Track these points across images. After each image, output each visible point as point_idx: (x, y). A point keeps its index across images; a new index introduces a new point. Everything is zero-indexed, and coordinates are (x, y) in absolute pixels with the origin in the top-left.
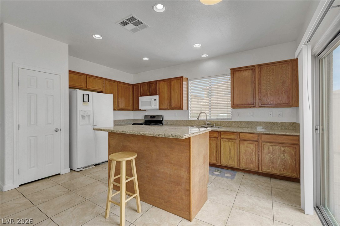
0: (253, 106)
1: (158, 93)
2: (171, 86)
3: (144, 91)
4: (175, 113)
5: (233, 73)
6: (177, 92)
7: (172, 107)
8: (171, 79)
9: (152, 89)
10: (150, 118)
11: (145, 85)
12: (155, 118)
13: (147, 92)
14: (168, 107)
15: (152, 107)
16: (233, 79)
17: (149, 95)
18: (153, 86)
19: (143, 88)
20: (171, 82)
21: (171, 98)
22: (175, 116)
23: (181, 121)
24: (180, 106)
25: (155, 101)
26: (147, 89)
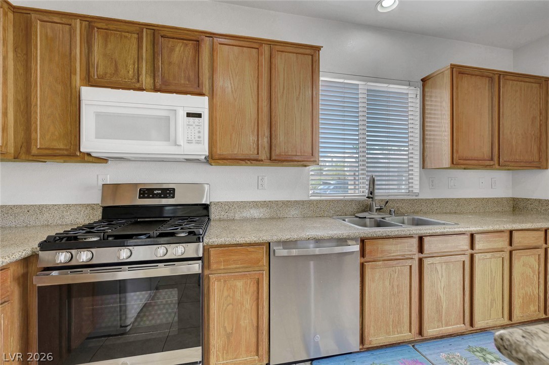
0: (488, 163)
1: (207, 90)
2: (273, 71)
3: (114, 62)
4: (260, 178)
5: (457, 78)
6: (298, 99)
7: (277, 151)
8: (272, 43)
9: (170, 63)
10: (140, 198)
11: (126, 37)
12: (173, 197)
13: (136, 71)
14: (258, 154)
15: (176, 144)
16: (457, 94)
17: (153, 88)
18: (177, 49)
19: (109, 46)
20: (273, 52)
21: (273, 119)
22: (260, 187)
23: (283, 202)
24: (311, 152)
25: (191, 119)
26: (136, 56)
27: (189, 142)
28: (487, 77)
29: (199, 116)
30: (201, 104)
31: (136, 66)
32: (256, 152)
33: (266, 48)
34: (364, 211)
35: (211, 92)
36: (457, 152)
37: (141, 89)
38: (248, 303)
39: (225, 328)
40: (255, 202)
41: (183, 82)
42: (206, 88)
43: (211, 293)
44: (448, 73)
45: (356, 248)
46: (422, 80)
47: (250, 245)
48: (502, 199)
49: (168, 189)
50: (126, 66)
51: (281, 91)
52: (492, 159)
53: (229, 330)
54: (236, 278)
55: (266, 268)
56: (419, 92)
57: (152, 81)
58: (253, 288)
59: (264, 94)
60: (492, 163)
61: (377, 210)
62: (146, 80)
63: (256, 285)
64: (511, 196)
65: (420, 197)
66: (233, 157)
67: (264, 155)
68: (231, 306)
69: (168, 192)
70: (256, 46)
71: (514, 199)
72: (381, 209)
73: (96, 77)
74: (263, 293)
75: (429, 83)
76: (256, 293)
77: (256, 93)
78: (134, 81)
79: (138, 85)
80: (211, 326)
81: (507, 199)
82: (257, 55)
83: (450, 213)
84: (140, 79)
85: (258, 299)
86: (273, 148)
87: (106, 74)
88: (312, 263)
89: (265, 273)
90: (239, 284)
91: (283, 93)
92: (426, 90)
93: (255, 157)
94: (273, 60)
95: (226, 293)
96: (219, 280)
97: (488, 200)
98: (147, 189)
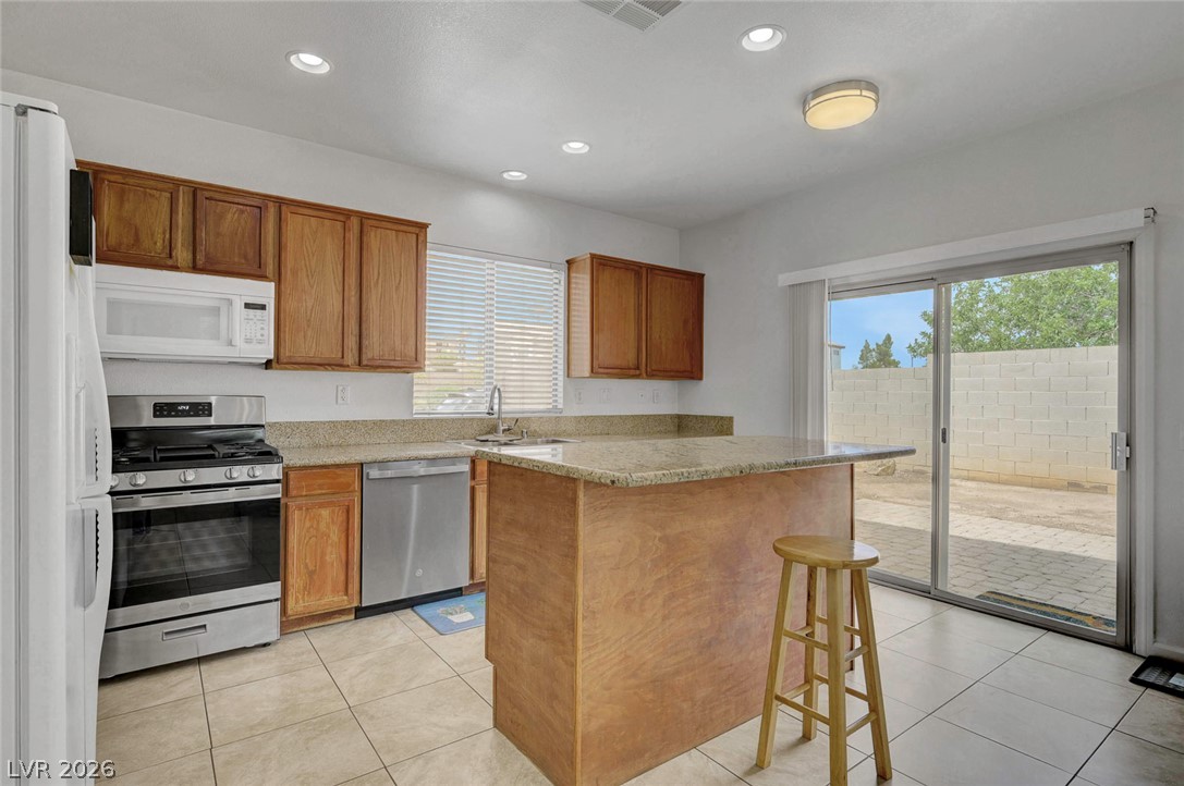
0: (632, 372)
1: (271, 272)
2: (364, 253)
3: (133, 230)
4: (340, 388)
5: (598, 270)
6: (397, 288)
7: (367, 355)
8: (364, 217)
9: (218, 234)
10: (155, 416)
11: (152, 196)
12: (210, 415)
13: (167, 242)
14: (343, 357)
15: (230, 343)
16: (598, 289)
17: (191, 265)
18: (229, 216)
19: (128, 206)
20: (365, 229)
21: (364, 313)
22: (340, 401)
23: (375, 423)
24: (413, 354)
25: (251, 312)
26: (168, 223)
27: (248, 341)
28: (632, 270)
29: (263, 307)
30: (264, 291)
31: (168, 236)
32: (340, 355)
33: (355, 222)
34: (489, 433)
35: (277, 275)
36: (598, 359)
37: (175, 268)
38: (335, 535)
39: (306, 566)
40: (333, 422)
41: (236, 260)
42: (270, 269)
43: (290, 524)
44: (588, 261)
45: (466, 468)
46: (567, 262)
47: (338, 466)
48: (665, 415)
49: (200, 404)
50: (152, 235)
51: (376, 278)
52: (638, 368)
53: (311, 568)
54: (321, 506)
55: (358, 494)
56: (563, 276)
57: (190, 256)
58: (341, 518)
59: (352, 280)
60: (638, 372)
61: (504, 431)
62: (182, 254)
63: (345, 515)
64: (676, 412)
65: (564, 414)
66: (308, 360)
67: (350, 358)
68: (313, 539)
69: (203, 409)
70: (341, 218)
71: (679, 417)
72: (509, 430)
73: (105, 248)
74: (353, 523)
75: (574, 267)
76: (345, 524)
77: (341, 279)
78: (163, 255)
79: (170, 262)
80: (290, 561)
81: (672, 416)
82: (341, 231)
83: (601, 434)
84: (174, 254)
85: (348, 529)
86: (364, 350)
87: (120, 244)
88: (415, 488)
89: (357, 500)
90: (325, 513)
91: (378, 279)
92: (573, 275)
93: (340, 362)
94: (365, 239)
95: (308, 524)
96: (301, 509)
97: (648, 417)
98: (166, 404)
